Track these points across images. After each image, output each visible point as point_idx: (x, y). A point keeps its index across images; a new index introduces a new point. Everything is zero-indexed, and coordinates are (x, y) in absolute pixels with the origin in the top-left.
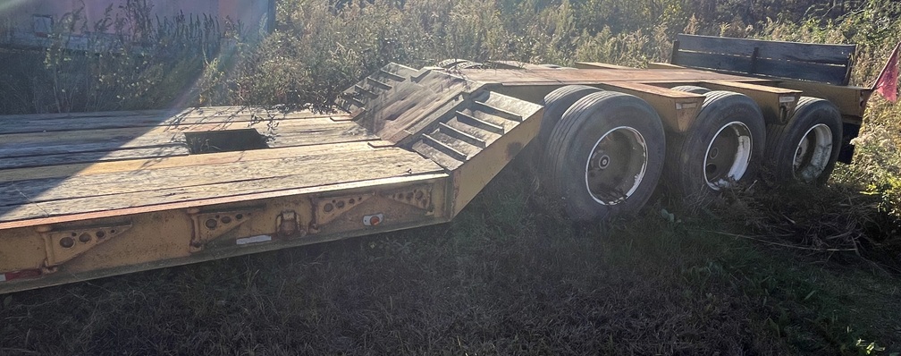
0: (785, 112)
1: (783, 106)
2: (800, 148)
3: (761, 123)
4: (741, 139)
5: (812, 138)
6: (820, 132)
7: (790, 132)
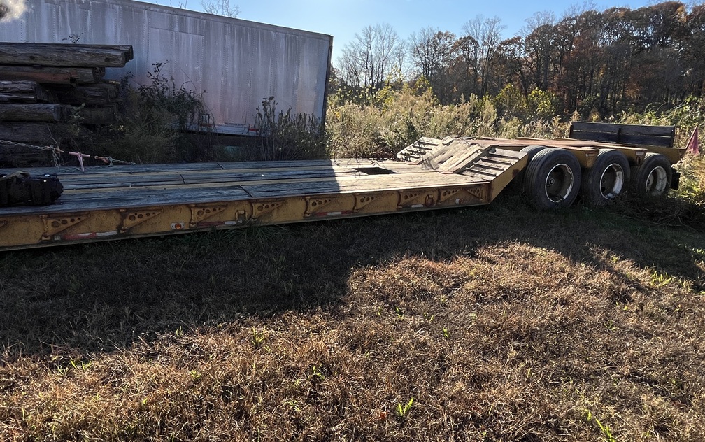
0: (639, 160)
1: (638, 157)
2: (649, 180)
3: (627, 165)
4: (617, 173)
5: (655, 174)
6: (659, 171)
7: (643, 171)
